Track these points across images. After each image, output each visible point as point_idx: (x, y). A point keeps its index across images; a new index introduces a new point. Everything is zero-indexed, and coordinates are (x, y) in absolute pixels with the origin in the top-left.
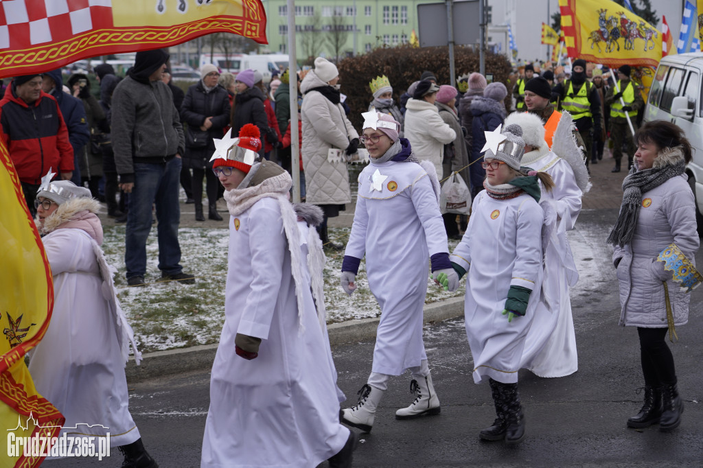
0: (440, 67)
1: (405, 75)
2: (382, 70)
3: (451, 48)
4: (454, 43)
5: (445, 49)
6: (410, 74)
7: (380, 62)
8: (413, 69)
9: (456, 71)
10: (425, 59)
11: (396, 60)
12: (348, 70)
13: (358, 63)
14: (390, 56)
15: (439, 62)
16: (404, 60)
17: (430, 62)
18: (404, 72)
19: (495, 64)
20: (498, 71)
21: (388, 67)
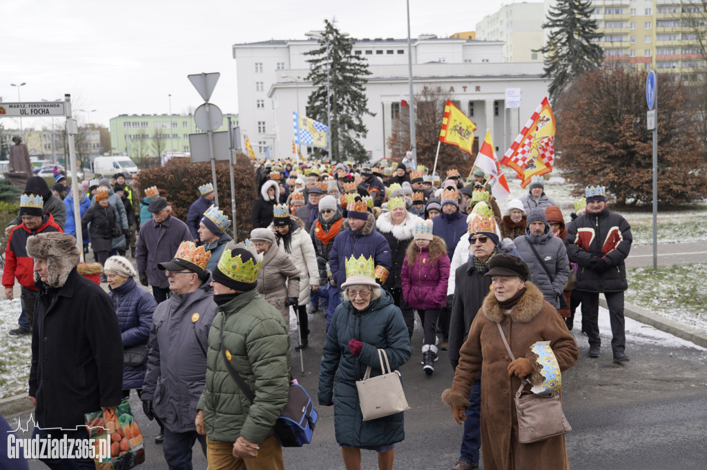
0: (206, 175)
1: (183, 180)
2: (168, 177)
3: (213, 162)
4: (214, 159)
5: (209, 163)
6: (187, 180)
7: (166, 172)
8: (189, 177)
9: (217, 178)
10: (196, 169)
11: (177, 170)
12: (144, 178)
13: (151, 173)
14: (174, 168)
15: (206, 172)
16: (182, 171)
17: (201, 172)
18: (182, 178)
19: (245, 171)
20: (247, 176)
21: (172, 175)
